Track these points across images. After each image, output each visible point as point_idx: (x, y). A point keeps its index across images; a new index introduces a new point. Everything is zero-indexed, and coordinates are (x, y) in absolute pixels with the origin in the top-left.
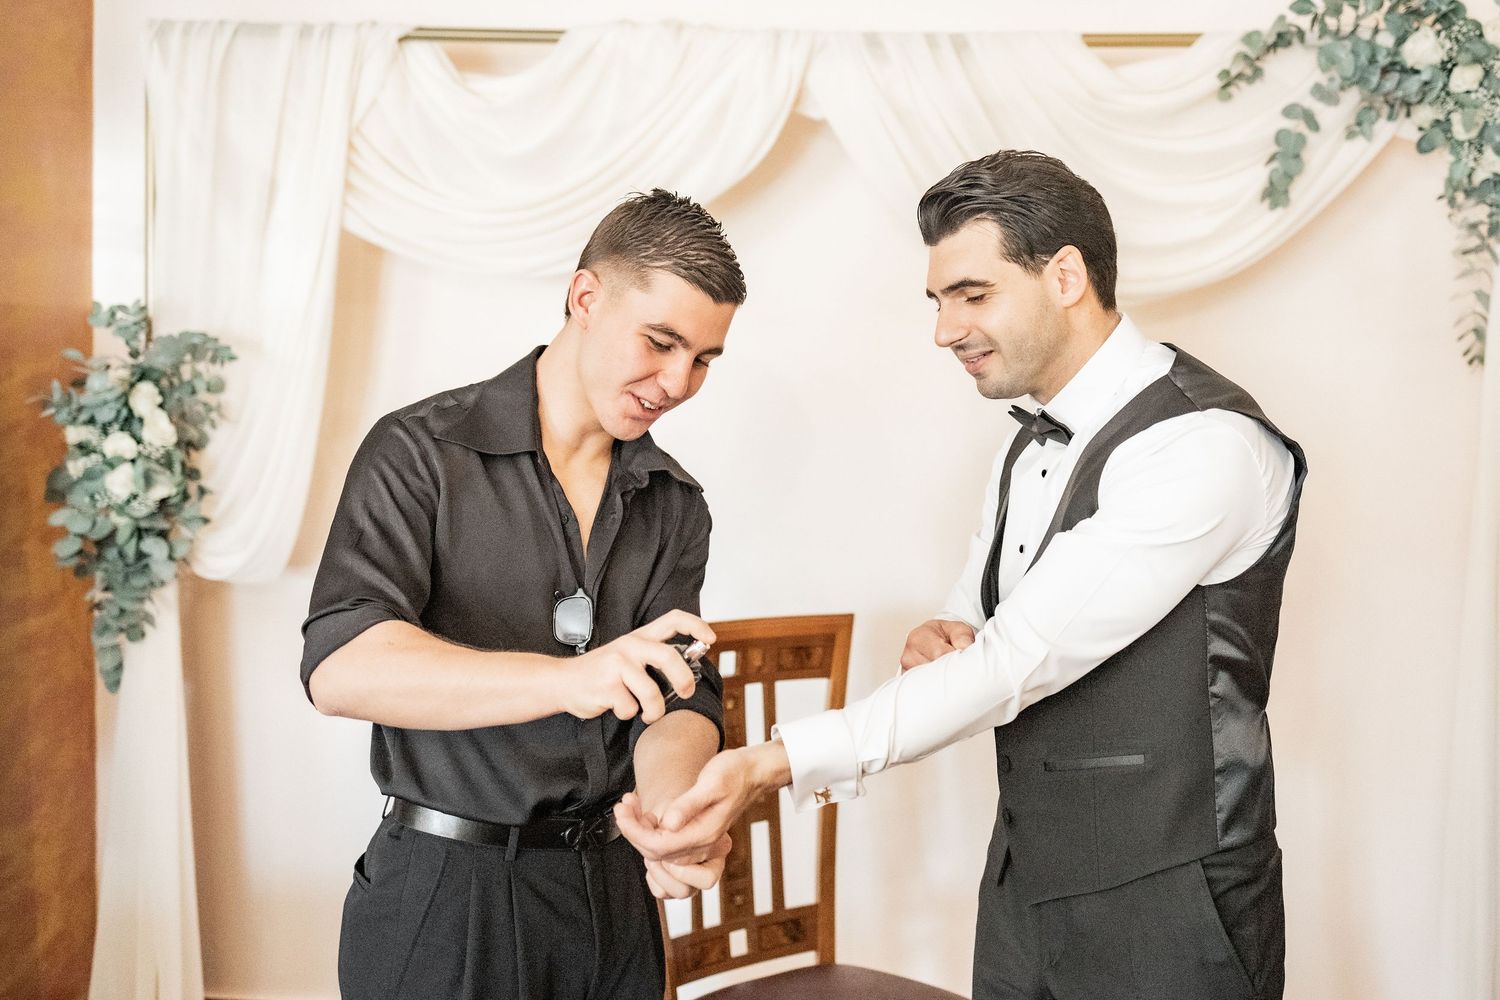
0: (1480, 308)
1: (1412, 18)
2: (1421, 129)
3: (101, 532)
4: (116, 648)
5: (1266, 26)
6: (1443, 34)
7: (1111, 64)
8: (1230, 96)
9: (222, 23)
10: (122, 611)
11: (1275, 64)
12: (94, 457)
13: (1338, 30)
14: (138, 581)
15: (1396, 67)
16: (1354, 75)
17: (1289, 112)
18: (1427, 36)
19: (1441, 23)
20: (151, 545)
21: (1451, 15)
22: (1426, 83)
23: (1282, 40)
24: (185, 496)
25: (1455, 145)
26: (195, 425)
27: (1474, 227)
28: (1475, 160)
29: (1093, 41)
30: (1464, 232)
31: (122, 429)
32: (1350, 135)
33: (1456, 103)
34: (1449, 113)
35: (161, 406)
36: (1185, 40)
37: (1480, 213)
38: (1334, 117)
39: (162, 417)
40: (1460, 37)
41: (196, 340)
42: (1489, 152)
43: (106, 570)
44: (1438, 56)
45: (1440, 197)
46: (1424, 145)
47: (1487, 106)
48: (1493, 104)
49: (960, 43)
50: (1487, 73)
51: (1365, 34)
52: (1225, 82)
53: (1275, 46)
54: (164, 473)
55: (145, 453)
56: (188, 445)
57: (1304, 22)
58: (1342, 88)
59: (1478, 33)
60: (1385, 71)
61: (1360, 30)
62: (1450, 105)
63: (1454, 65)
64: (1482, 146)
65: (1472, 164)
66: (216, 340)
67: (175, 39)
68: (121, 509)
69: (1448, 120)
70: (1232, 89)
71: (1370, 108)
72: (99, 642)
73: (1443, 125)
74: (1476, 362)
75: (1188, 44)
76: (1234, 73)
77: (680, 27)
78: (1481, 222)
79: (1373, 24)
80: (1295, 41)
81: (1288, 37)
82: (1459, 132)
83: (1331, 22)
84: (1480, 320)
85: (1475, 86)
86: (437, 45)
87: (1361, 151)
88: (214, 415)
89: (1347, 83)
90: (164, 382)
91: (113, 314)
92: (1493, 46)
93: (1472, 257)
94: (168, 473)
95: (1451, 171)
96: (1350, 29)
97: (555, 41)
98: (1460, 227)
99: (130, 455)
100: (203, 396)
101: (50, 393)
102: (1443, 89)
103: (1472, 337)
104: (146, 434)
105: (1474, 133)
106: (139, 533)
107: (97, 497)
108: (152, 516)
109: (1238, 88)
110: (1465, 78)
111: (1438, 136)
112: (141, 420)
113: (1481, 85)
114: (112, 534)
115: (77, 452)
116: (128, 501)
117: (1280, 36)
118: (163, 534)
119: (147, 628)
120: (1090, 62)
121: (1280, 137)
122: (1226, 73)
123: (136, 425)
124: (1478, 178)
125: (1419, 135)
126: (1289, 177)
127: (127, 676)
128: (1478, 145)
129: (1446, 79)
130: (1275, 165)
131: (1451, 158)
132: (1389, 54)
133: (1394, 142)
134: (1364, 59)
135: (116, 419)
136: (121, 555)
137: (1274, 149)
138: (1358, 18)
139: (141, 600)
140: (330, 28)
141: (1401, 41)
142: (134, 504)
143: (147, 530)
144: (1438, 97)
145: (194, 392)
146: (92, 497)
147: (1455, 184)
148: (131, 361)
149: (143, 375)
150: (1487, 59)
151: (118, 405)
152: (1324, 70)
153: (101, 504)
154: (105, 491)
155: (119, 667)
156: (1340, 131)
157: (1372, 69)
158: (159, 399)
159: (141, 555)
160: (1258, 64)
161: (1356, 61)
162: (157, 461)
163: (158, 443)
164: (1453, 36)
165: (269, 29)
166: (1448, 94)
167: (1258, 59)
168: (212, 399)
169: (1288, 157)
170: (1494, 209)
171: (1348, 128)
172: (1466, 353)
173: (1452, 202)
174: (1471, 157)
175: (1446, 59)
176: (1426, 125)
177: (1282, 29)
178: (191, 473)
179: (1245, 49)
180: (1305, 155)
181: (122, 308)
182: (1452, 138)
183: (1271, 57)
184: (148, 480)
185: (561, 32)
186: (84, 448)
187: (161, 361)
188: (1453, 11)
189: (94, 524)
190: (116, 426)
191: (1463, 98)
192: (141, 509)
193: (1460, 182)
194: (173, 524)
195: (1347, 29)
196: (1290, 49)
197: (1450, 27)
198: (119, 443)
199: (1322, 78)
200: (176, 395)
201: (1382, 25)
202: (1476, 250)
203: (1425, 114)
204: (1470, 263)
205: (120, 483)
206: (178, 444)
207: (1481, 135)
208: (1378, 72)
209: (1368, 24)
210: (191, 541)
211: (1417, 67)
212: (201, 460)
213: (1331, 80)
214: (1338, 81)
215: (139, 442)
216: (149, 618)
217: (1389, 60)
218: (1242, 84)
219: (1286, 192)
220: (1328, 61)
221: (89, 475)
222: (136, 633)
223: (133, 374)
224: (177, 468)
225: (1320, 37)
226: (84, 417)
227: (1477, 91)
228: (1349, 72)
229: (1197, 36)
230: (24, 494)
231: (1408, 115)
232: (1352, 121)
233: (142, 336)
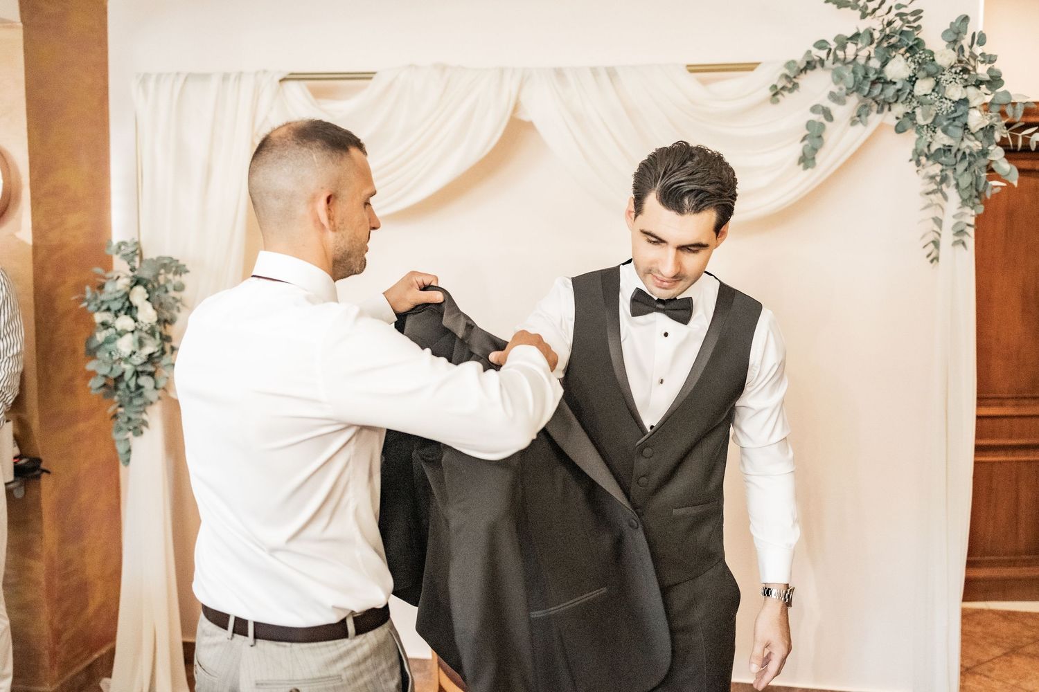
0: (936, 229)
1: (891, 50)
2: (897, 118)
3: (116, 373)
4: (127, 440)
5: (799, 58)
6: (910, 59)
7: (704, 82)
8: (778, 101)
9: (178, 74)
10: (129, 419)
11: (806, 81)
12: (111, 331)
13: (845, 58)
14: (137, 402)
15: (881, 80)
16: (854, 86)
17: (814, 109)
18: (900, 61)
19: (909, 52)
20: (145, 381)
21: (915, 47)
22: (899, 90)
23: (810, 65)
24: (163, 352)
25: (919, 128)
26: (168, 310)
27: (932, 178)
28: (931, 136)
29: (693, 69)
30: (927, 181)
31: (126, 314)
32: (853, 123)
33: (918, 102)
34: (914, 108)
35: (148, 300)
36: (750, 67)
37: (936, 169)
38: (842, 112)
39: (149, 306)
40: (920, 61)
41: (166, 261)
42: (939, 131)
43: (119, 396)
44: (906, 73)
45: (911, 160)
46: (899, 129)
47: (937, 103)
48: (942, 102)
49: (612, 73)
50: (938, 83)
51: (861, 61)
52: (774, 92)
53: (804, 70)
54: (149, 339)
55: (139, 327)
56: (164, 322)
57: (823, 54)
58: (847, 94)
59: (931, 58)
60: (873, 83)
61: (858, 57)
62: (915, 104)
63: (917, 79)
64: (935, 128)
65: (929, 140)
66: (177, 261)
67: (151, 84)
68: (126, 360)
69: (914, 112)
70: (779, 96)
71: (865, 106)
72: (117, 436)
73: (910, 116)
74: (935, 261)
75: (752, 69)
76: (780, 86)
77: (443, 68)
78: (937, 175)
79: (867, 54)
80: (818, 65)
81: (813, 63)
82: (920, 120)
83: (840, 54)
84: (937, 235)
85: (929, 92)
86: (302, 83)
87: (860, 133)
88: (178, 304)
89: (849, 92)
90: (150, 286)
91: (119, 247)
92: (940, 66)
93: (932, 196)
94: (153, 339)
95: (916, 144)
96: (853, 57)
97: (371, 78)
98: (924, 178)
99: (130, 329)
100: (172, 293)
101: (84, 292)
102: (910, 93)
103: (932, 246)
104: (140, 316)
105: (929, 121)
106: (137, 374)
107: (113, 353)
108: (144, 364)
109: (782, 95)
110: (923, 87)
111: (908, 123)
112: (137, 308)
113: (933, 90)
114: (122, 375)
115: (101, 327)
116: (131, 356)
117: (808, 63)
118: (152, 374)
119: (144, 429)
120: (691, 83)
121: (810, 125)
122: (775, 87)
123: (134, 311)
124: (934, 148)
125: (897, 121)
126: (815, 150)
127: (133, 456)
128: (933, 127)
129: (911, 87)
130: (806, 142)
131: (917, 136)
132: (876, 72)
133: (881, 126)
134: (860, 76)
135: (122, 308)
136: (128, 386)
137: (807, 132)
138: (858, 50)
139: (141, 412)
140: (240, 76)
141: (884, 64)
142: (134, 357)
143: (142, 372)
144: (906, 99)
145: (167, 291)
146: (110, 353)
147: (918, 151)
148: (131, 274)
149: (137, 282)
150: (937, 75)
151: (123, 300)
152: (836, 83)
153: (115, 357)
154: (117, 350)
155: (129, 451)
156: (847, 121)
157: (865, 82)
158: (147, 296)
159: (139, 387)
160: (795, 80)
161: (855, 77)
162: (146, 332)
163: (146, 321)
164: (916, 60)
165: (205, 77)
166: (913, 96)
167: (795, 77)
168: (177, 295)
169: (814, 138)
170: (944, 167)
171: (852, 118)
172: (928, 256)
173: (918, 163)
174: (929, 135)
175: (912, 75)
176: (901, 116)
177: (809, 59)
178: (166, 339)
179: (787, 72)
180: (825, 136)
181: (124, 243)
182: (916, 123)
183: (803, 76)
184: (141, 343)
185: (374, 73)
186: (105, 325)
187: (146, 274)
188: (916, 45)
189: (112, 369)
190: (123, 312)
191: (923, 99)
192: (137, 360)
193: (922, 151)
194: (157, 368)
195: (850, 57)
196: (815, 71)
197: (914, 55)
198: (125, 322)
199: (835, 89)
200: (157, 293)
201: (872, 55)
202: (933, 192)
203: (900, 109)
204: (931, 200)
205: (125, 345)
206: (158, 321)
207: (933, 122)
208: (869, 84)
209: (863, 54)
210: (168, 378)
211: (893, 80)
212: (172, 330)
213: (841, 89)
214: (845, 90)
215: (136, 321)
216: (145, 423)
217: (876, 76)
218: (786, 93)
219: (814, 158)
220: (839, 78)
221: (108, 341)
222: (138, 432)
223: (132, 281)
224: (158, 335)
225: (833, 63)
226: (104, 307)
227: (931, 95)
228: (851, 85)
229: (758, 64)
230: (74, 351)
231: (890, 110)
232: (855, 114)
233: (137, 259)
